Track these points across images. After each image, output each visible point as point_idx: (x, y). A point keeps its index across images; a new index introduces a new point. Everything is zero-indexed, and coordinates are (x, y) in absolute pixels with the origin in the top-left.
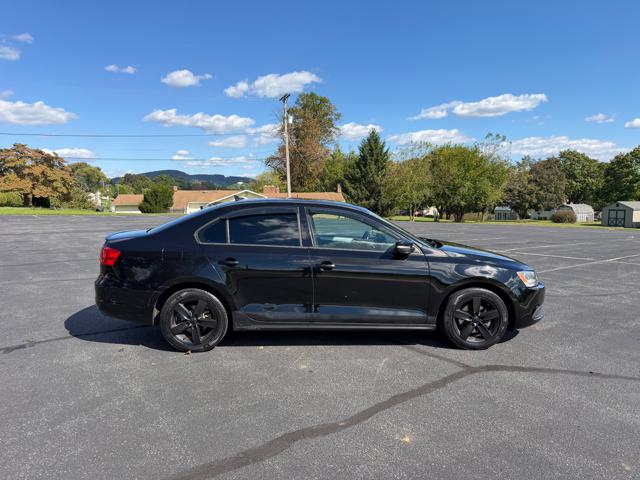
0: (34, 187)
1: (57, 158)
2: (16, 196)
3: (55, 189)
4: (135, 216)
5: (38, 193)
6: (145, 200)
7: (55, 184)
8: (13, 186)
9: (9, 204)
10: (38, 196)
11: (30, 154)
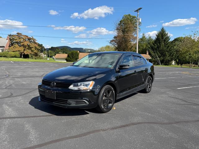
0: (24, 50)
1: (33, 39)
2: (18, 54)
3: (32, 51)
4: (65, 62)
5: (26, 53)
6: (68, 56)
7: (32, 49)
8: (17, 49)
9: (15, 57)
10: (26, 54)
11: (23, 37)
